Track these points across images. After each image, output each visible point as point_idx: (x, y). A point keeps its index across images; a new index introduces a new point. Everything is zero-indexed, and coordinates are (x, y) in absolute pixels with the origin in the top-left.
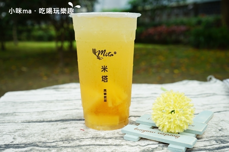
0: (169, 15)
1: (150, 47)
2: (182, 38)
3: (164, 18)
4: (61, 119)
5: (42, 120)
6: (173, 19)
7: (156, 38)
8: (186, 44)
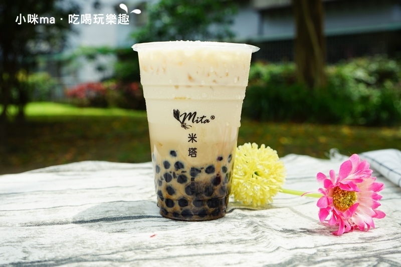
4: (103, 217)
5: (64, 220)
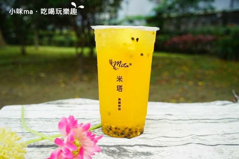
0: (195, 24)
1: (174, 56)
2: (208, 48)
3: (190, 26)
6: (200, 28)
7: (181, 46)
8: (212, 55)
